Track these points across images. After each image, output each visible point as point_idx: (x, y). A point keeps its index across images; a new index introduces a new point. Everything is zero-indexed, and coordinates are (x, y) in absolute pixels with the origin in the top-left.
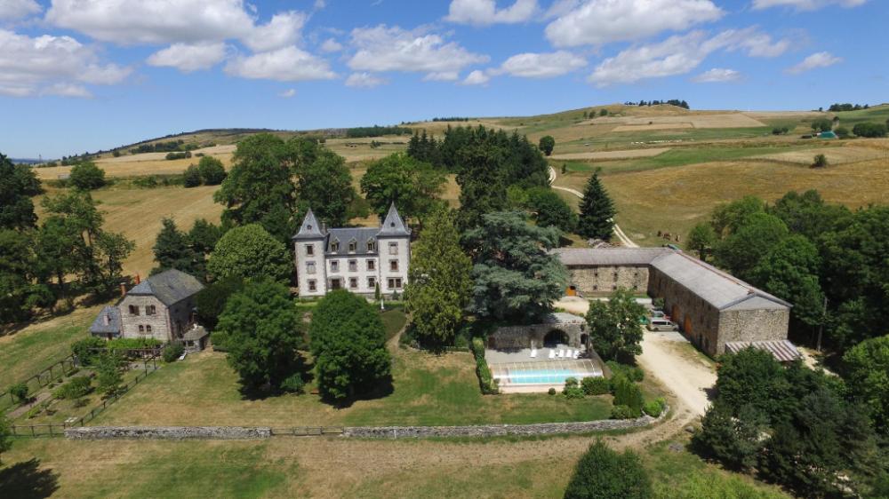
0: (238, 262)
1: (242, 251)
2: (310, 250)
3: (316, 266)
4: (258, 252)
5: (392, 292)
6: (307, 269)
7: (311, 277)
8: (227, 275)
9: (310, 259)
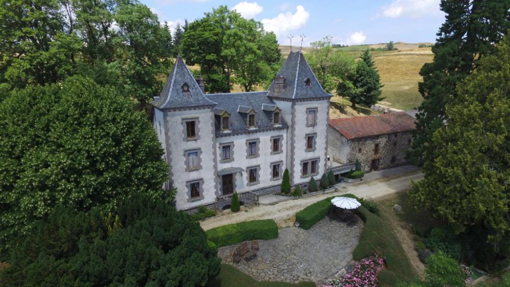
0: (72, 170)
1: (75, 141)
2: (191, 129)
3: (202, 156)
4: (118, 141)
5: (308, 180)
6: (187, 163)
7: (194, 176)
8: (41, 210)
9: (192, 145)
